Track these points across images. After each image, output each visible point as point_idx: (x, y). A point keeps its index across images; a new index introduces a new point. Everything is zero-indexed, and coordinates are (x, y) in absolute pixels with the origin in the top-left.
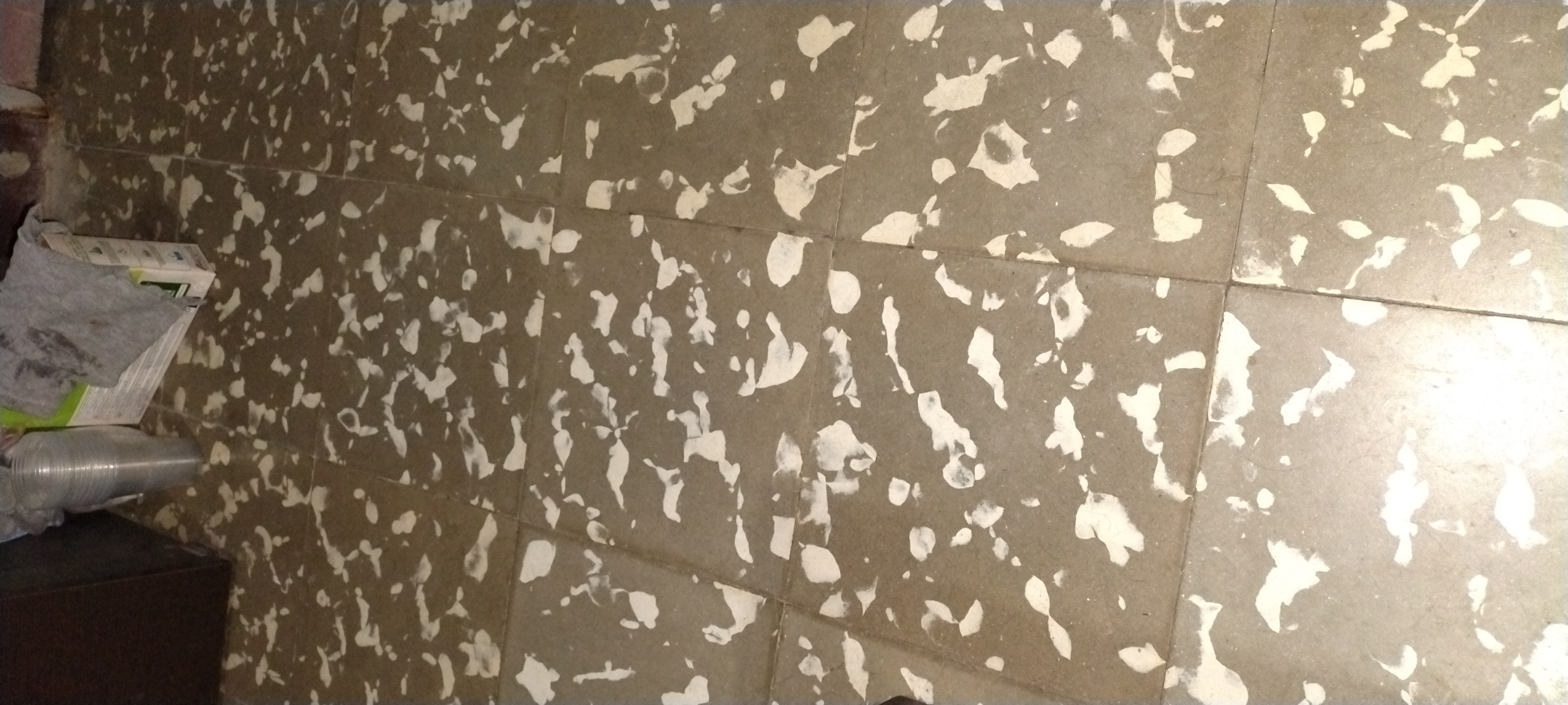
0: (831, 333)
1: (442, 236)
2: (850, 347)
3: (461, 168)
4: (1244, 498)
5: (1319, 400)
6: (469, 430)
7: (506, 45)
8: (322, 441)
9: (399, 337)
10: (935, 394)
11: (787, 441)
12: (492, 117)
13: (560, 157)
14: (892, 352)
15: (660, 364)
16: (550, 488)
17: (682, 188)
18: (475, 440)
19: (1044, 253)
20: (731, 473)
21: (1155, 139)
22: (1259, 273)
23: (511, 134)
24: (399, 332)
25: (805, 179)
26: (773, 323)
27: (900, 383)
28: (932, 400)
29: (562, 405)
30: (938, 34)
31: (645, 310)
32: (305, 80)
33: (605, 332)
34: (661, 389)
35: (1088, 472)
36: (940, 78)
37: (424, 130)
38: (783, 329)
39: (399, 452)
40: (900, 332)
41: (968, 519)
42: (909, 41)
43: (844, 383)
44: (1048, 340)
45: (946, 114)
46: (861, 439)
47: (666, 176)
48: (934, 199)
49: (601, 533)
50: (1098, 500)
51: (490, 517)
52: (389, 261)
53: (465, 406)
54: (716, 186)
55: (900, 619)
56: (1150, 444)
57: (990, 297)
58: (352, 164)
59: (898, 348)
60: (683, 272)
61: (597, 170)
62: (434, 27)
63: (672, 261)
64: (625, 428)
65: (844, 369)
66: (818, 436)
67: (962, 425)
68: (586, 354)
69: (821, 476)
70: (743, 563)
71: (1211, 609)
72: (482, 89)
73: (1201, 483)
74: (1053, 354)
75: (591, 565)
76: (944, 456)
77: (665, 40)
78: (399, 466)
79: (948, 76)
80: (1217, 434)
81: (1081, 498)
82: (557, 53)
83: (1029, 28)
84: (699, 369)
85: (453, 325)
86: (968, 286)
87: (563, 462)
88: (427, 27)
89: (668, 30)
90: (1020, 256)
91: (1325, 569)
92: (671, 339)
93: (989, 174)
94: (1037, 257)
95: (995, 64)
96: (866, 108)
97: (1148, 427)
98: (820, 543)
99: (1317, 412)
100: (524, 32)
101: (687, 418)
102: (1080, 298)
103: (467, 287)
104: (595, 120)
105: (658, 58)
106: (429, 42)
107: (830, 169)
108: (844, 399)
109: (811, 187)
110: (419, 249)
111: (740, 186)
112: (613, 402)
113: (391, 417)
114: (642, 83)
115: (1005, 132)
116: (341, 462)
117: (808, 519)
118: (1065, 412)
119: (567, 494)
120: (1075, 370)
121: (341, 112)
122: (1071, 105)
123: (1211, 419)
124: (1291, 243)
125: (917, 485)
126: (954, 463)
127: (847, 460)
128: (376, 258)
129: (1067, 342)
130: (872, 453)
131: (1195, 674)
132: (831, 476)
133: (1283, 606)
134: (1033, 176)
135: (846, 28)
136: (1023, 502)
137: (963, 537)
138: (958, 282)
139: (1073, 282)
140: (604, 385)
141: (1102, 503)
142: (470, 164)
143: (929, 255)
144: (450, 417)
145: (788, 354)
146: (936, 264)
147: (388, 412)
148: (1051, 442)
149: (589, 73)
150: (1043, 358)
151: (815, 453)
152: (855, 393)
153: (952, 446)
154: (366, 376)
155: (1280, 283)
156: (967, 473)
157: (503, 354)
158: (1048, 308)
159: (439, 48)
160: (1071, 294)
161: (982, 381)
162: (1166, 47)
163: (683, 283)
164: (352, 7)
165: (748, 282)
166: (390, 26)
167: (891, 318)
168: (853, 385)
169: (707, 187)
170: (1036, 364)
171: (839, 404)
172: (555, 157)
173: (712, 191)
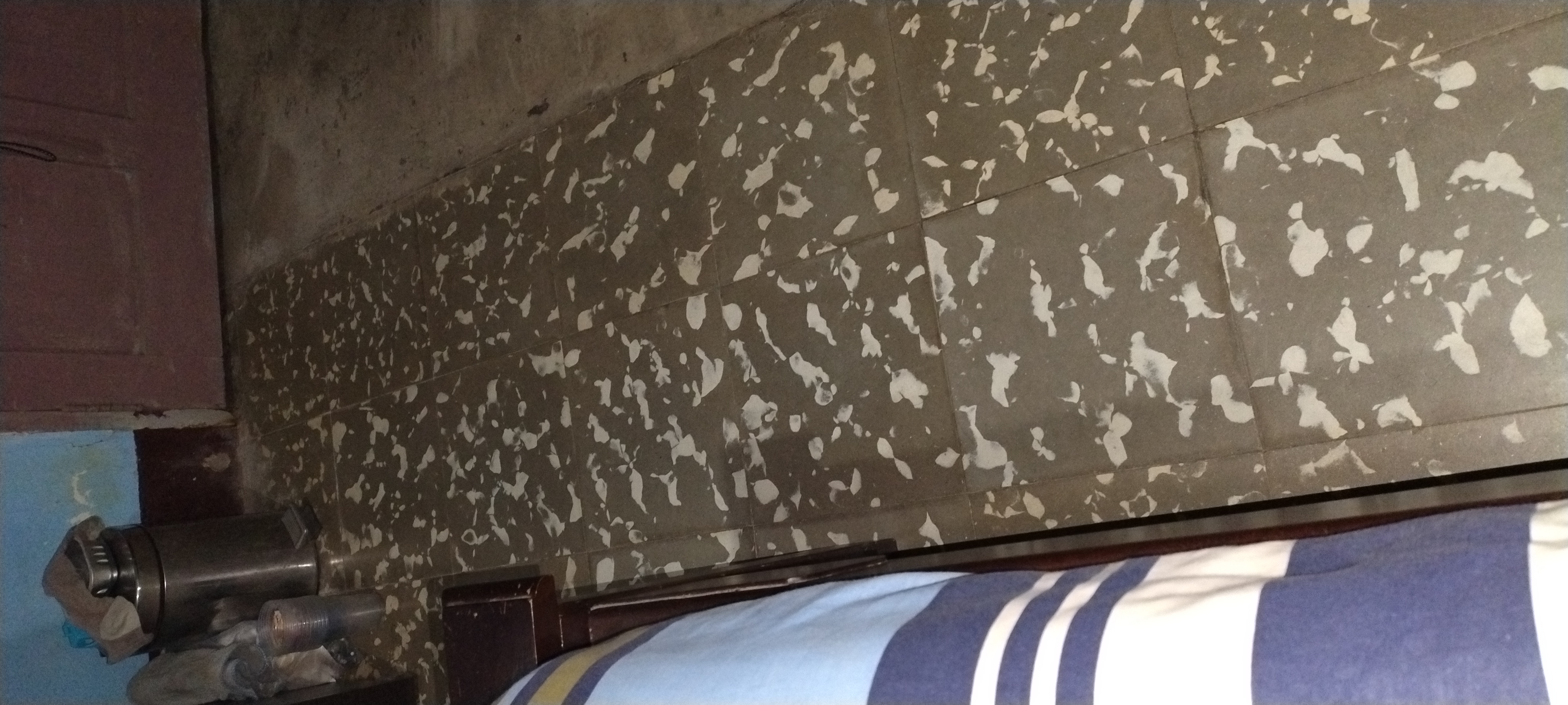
0: (733, 344)
1: (499, 389)
2: (746, 348)
3: (502, 340)
4: (966, 338)
5: (984, 264)
6: (545, 507)
7: (511, 255)
8: (455, 560)
9: (488, 466)
10: (798, 354)
11: (727, 423)
12: (513, 301)
13: (557, 308)
14: (768, 341)
15: (645, 410)
16: (602, 522)
17: (629, 295)
18: (549, 512)
19: (829, 246)
20: (701, 458)
21: (863, 158)
22: (934, 209)
23: (526, 307)
24: (488, 463)
25: (694, 260)
26: (700, 353)
27: (777, 356)
28: (797, 358)
29: (595, 463)
30: (740, 148)
31: (628, 379)
32: (397, 328)
33: (608, 404)
34: (649, 424)
35: (888, 361)
36: (748, 172)
37: (475, 327)
38: (707, 355)
39: (505, 544)
40: (768, 327)
41: (836, 421)
42: (726, 158)
43: (748, 371)
44: (843, 293)
45: (757, 190)
46: (767, 401)
47: (619, 292)
48: (764, 241)
49: (638, 535)
50: (898, 375)
51: (570, 559)
52: (472, 420)
53: (538, 493)
54: (648, 285)
55: (818, 503)
56: (913, 330)
57: (809, 283)
58: (437, 367)
59: (771, 336)
60: (643, 346)
61: (580, 307)
62: (467, 262)
63: (635, 342)
64: (635, 460)
65: (746, 363)
66: (743, 410)
67: (817, 366)
68: (602, 423)
69: (752, 435)
70: (723, 513)
71: (972, 410)
72: (504, 287)
73: (944, 340)
74: (850, 301)
75: (637, 560)
76: (813, 388)
77: (598, 213)
78: (507, 551)
79: (752, 169)
80: (943, 307)
81: (888, 379)
82: (541, 246)
83: (783, 126)
84: (667, 401)
85: (519, 443)
86: (796, 282)
87: (604, 500)
88: (463, 263)
89: (599, 206)
90: (817, 253)
91: (1018, 358)
92: (647, 390)
93: (788, 214)
94: (825, 249)
95: (773, 152)
96: (714, 205)
97: (908, 320)
98: (763, 478)
99: (985, 272)
100: (520, 242)
101: (669, 436)
102: (853, 262)
103: (521, 414)
104: (571, 276)
105: (597, 225)
106: (466, 271)
107: (706, 248)
108: (751, 381)
109: (699, 262)
110: (488, 403)
111: (659, 280)
112: (624, 447)
113: (495, 523)
114: (592, 243)
115: (790, 187)
116: (470, 569)
117: (752, 465)
118: (866, 331)
119: (612, 519)
120: (863, 305)
121: (424, 337)
122: (817, 158)
123: (937, 301)
124: (943, 186)
125: (804, 414)
126: (819, 391)
127: (763, 417)
128: (464, 421)
129: (856, 291)
130: (773, 406)
131: (976, 454)
132: (757, 432)
133: (1006, 390)
134: (810, 205)
135: (692, 164)
136: (861, 396)
137: (837, 433)
138: (790, 282)
139: (847, 255)
140: (616, 438)
141: (901, 376)
142: (506, 336)
143: (771, 274)
144: (530, 504)
145: (713, 368)
146: (775, 278)
147: (493, 520)
148: (864, 354)
149: (561, 250)
150: (846, 306)
151: (744, 422)
152: (755, 375)
153: (815, 381)
154: (474, 502)
155: (945, 209)
156: (827, 393)
157: (553, 448)
158: (839, 275)
159: (473, 274)
160: (849, 263)
161: (819, 334)
162: (852, 108)
163: (645, 352)
164: (416, 270)
165: (680, 335)
166: (441, 273)
167: (762, 320)
168: (753, 370)
169: (643, 289)
170: (844, 311)
171: (749, 385)
172: (554, 309)
173: (646, 289)
